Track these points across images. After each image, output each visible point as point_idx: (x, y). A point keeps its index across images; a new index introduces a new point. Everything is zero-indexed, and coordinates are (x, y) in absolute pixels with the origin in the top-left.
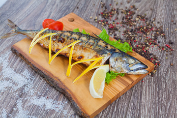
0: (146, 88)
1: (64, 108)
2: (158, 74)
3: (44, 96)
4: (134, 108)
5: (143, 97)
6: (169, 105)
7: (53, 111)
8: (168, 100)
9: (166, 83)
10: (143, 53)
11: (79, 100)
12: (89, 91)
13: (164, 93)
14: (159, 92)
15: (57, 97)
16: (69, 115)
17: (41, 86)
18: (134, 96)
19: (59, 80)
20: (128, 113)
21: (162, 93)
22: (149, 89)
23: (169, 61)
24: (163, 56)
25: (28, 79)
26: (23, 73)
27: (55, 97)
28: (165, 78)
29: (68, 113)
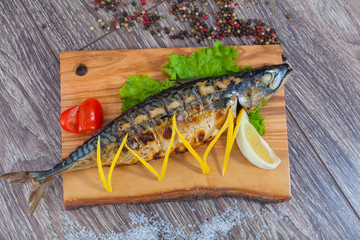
0: (296, 86)
1: (242, 211)
2: (287, 49)
3: (202, 223)
4: (311, 129)
5: (305, 103)
6: (339, 85)
7: (236, 229)
8: (333, 78)
9: (308, 54)
10: (239, 31)
11: (257, 189)
12: (254, 166)
13: (321, 73)
14: (314, 77)
15: (217, 207)
16: (258, 212)
17: (180, 214)
18: (295, 112)
19: (202, 188)
20: (311, 142)
21: (318, 75)
22: (300, 84)
23: (279, 12)
24: (264, 10)
25: (151, 223)
26: (134, 222)
27: (214, 209)
28: (301, 47)
29: (254, 211)
